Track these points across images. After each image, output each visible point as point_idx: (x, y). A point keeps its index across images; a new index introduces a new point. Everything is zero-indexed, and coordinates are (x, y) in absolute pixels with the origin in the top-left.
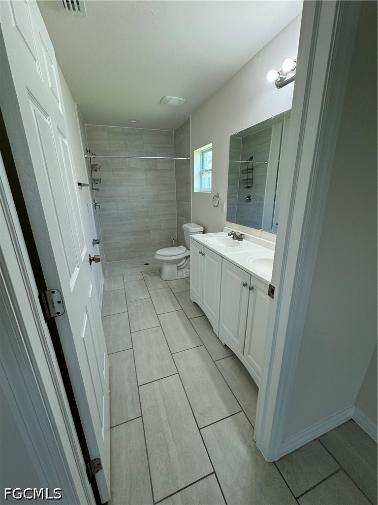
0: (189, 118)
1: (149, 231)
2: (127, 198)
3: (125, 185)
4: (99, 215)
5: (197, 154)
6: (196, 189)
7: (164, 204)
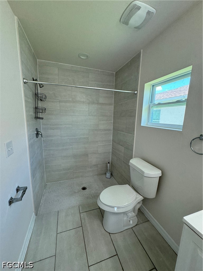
0: (140, 52)
1: (87, 155)
2: (71, 126)
3: (71, 115)
4: (43, 140)
5: (148, 86)
6: (144, 123)
7: (103, 132)
